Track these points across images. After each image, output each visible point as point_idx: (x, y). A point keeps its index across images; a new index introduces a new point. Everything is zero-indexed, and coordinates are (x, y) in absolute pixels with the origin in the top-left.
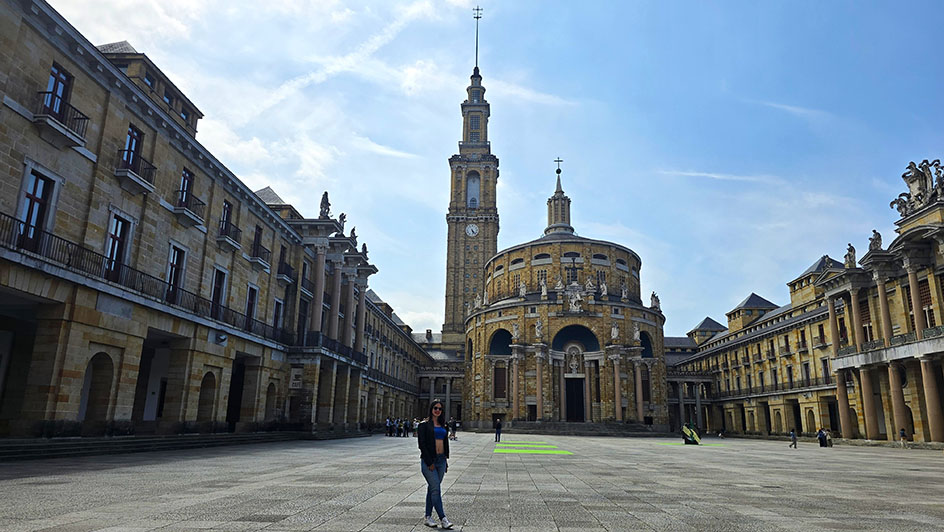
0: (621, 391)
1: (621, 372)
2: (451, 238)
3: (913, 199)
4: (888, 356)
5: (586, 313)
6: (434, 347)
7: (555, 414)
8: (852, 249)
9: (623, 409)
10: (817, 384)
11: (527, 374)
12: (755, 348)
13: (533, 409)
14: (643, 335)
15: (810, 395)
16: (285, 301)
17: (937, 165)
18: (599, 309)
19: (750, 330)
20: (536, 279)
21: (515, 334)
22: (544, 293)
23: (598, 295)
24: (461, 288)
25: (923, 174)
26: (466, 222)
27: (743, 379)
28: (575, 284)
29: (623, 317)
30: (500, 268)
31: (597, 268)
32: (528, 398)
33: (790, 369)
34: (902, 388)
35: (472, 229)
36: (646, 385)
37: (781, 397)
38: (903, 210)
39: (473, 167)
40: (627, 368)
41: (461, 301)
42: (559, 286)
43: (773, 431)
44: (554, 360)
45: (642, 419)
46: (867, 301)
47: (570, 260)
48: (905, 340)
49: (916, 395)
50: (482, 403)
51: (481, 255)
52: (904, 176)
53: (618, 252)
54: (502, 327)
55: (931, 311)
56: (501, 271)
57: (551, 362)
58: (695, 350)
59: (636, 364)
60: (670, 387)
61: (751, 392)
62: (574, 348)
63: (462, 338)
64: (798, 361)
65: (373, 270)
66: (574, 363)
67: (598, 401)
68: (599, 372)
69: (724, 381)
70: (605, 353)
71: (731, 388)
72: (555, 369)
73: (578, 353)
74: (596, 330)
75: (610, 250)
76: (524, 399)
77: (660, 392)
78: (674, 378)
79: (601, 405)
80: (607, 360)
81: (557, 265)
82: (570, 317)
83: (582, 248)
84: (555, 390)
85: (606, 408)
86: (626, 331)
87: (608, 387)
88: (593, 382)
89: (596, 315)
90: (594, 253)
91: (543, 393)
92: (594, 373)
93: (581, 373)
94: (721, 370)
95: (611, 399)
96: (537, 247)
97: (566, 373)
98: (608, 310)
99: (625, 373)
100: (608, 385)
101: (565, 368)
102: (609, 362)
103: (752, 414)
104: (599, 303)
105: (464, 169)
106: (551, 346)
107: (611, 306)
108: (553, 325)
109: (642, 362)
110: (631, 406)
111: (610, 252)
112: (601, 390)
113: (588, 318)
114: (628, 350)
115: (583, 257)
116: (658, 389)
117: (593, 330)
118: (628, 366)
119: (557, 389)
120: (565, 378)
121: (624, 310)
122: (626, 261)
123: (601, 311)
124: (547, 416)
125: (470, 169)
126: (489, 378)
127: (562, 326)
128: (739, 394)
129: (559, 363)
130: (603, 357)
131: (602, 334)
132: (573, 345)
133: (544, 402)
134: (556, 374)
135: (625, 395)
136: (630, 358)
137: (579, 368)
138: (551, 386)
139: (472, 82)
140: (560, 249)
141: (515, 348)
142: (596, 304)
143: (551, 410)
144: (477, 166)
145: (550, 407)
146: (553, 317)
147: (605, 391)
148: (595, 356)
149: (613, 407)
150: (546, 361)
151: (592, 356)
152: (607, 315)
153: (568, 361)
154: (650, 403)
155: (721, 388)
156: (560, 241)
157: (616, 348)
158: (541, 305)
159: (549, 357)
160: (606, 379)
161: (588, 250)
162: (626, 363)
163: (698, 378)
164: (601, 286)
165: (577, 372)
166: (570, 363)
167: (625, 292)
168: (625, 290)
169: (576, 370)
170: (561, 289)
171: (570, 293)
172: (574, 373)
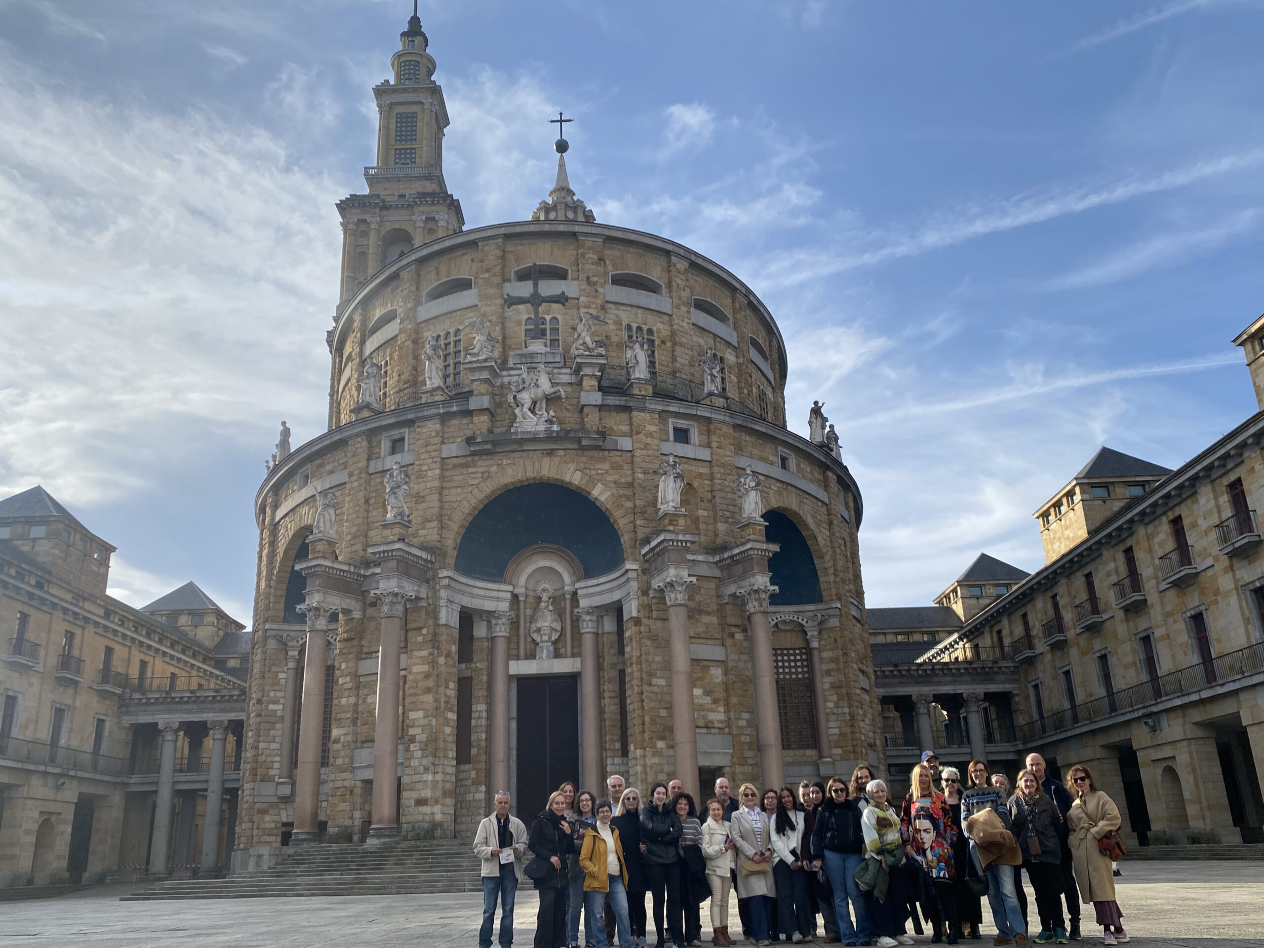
1: (700, 638)
5: (570, 437)
9: (708, 772)
11: (369, 666)
18: (617, 422)
21: (319, 526)
22: (433, 383)
27: (1125, 655)
28: (537, 347)
29: (705, 454)
31: (626, 317)
32: (364, 756)
39: (396, 220)
40: (723, 625)
42: (479, 353)
44: (470, 614)
53: (698, 278)
54: (305, 521)
57: (449, 617)
59: (752, 606)
60: (893, 714)
62: (544, 571)
66: (547, 622)
67: (625, 753)
68: (625, 642)
69: (1055, 678)
70: (640, 572)
71: (1081, 697)
72: (476, 645)
73: (558, 586)
74: (608, 494)
75: (669, 266)
76: (352, 758)
77: (853, 717)
78: (902, 684)
79: (631, 763)
80: (648, 595)
81: (493, 308)
82: (517, 455)
83: (574, 253)
84: (473, 722)
85: (645, 772)
86: (718, 500)
87: (652, 692)
88: (607, 684)
89: (608, 444)
90: (615, 267)
91: (412, 731)
92: (613, 651)
93: (566, 657)
94: (1041, 646)
95: (662, 738)
96: (435, 263)
97: (518, 658)
98: (652, 428)
99: (718, 642)
100: (650, 685)
101: (513, 640)
102: (654, 601)
103: (1171, 773)
104: (617, 403)
105: (373, 226)
106: (451, 561)
107: (664, 415)
108: (456, 487)
109: (787, 617)
110: (743, 761)
111: (669, 271)
112: (630, 708)
113: (580, 452)
114: (725, 559)
115: (577, 279)
116: (845, 704)
117: (600, 494)
118: (725, 617)
119: (479, 718)
120: (511, 677)
121: (709, 432)
122: (728, 313)
123: (625, 428)
124: (420, 817)
125: (389, 227)
126: (276, 702)
127: (488, 488)
128: (1113, 708)
129: (489, 627)
130: (636, 589)
131: (629, 504)
132: (542, 562)
133: (414, 763)
134: (478, 665)
135: (720, 722)
136: (731, 589)
137: (562, 638)
138: (447, 702)
139: (404, 45)
140: (503, 258)
141: (314, 575)
142: (601, 408)
143: (439, 793)
144: (406, 218)
145: (435, 783)
146: (457, 457)
147: (643, 707)
148: (611, 590)
149: (672, 769)
150: (427, 613)
151: (601, 593)
152: (647, 446)
153: (525, 616)
154: (821, 757)
155: (1046, 705)
156: (502, 231)
157: (671, 543)
158: (420, 424)
159: (440, 598)
160: (644, 665)
161: (594, 257)
162: (721, 608)
163: (973, 682)
164: (629, 353)
165: (552, 654)
166: (531, 622)
167: (712, 375)
168: (711, 369)
169: (552, 648)
170: (485, 360)
171: (519, 375)
172: (544, 656)
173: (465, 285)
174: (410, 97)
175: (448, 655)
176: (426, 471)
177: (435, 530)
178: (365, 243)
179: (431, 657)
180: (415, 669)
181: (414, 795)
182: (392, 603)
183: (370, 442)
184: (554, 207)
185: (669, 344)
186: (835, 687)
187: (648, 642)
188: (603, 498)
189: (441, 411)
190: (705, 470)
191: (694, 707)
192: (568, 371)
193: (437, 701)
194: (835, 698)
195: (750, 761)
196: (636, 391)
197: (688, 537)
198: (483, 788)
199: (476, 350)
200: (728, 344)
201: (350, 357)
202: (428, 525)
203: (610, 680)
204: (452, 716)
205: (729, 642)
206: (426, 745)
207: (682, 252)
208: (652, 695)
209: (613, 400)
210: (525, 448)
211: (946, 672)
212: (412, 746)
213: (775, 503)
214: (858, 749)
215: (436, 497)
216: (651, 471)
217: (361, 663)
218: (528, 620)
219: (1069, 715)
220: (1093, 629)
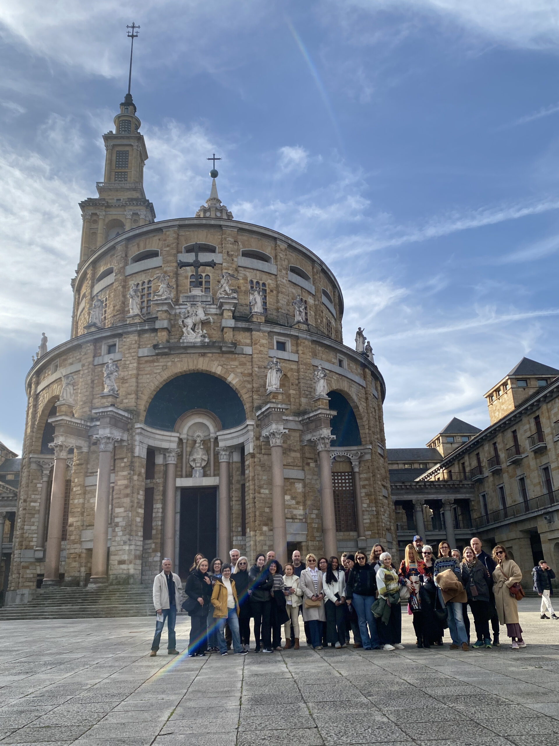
0: (288, 505)
1: (285, 464)
5: (215, 346)
9: (291, 545)
18: (243, 338)
22: (134, 312)
28: (197, 292)
29: (295, 357)
31: (250, 276)
32: (87, 534)
39: (115, 214)
40: (303, 458)
42: (162, 295)
53: (292, 254)
57: (141, 451)
59: (320, 447)
60: (402, 511)
62: (198, 425)
66: (199, 455)
67: (244, 533)
68: (246, 467)
69: (494, 491)
70: (255, 426)
71: (509, 502)
72: (157, 469)
73: (206, 434)
74: (237, 380)
75: (276, 247)
76: (80, 536)
77: (377, 512)
78: (407, 493)
79: (247, 539)
80: (259, 440)
81: (171, 268)
82: (183, 356)
83: (220, 237)
84: (154, 515)
85: (256, 545)
86: (302, 385)
87: (261, 498)
88: (234, 492)
89: (238, 350)
90: (244, 246)
91: (117, 520)
92: (238, 473)
93: (210, 476)
94: (487, 473)
95: (266, 525)
96: (137, 240)
97: (181, 476)
98: (264, 341)
99: (300, 468)
100: (260, 493)
101: (178, 466)
102: (263, 443)
104: (244, 326)
105: (101, 217)
106: (142, 418)
107: (271, 334)
108: (146, 374)
109: (341, 454)
110: (313, 539)
111: (276, 250)
112: (247, 507)
113: (221, 355)
114: (305, 419)
115: (221, 252)
116: (374, 505)
117: (233, 379)
118: (305, 453)
119: (157, 512)
120: (177, 488)
121: (297, 345)
122: (310, 275)
123: (248, 341)
124: (121, 571)
125: (111, 218)
126: (35, 501)
127: (166, 375)
128: (527, 509)
129: (165, 458)
130: (252, 436)
131: (249, 386)
132: (197, 419)
133: (118, 539)
134: (157, 480)
135: (300, 515)
136: (308, 437)
137: (208, 465)
138: (138, 503)
139: (122, 111)
140: (178, 238)
141: (60, 425)
142: (234, 329)
143: (132, 557)
144: (121, 213)
145: (130, 550)
146: (147, 356)
147: (255, 506)
148: (238, 437)
149: (271, 543)
150: (128, 449)
151: (232, 438)
152: (260, 352)
153: (186, 451)
154: (359, 536)
155: (489, 507)
156: (177, 223)
157: (273, 410)
158: (126, 336)
159: (135, 441)
160: (256, 481)
161: (232, 240)
162: (302, 448)
163: (448, 493)
164: (251, 297)
165: (202, 474)
166: (189, 455)
167: (300, 311)
168: (299, 307)
169: (202, 471)
170: (166, 299)
171: (186, 308)
172: (197, 475)
173: (154, 254)
174: (125, 142)
175: (139, 475)
176: (129, 364)
177: (133, 400)
178: (96, 227)
179: (129, 476)
180: (120, 483)
181: (117, 558)
182: (106, 443)
183: (95, 346)
184: (209, 210)
185: (275, 292)
186: (368, 495)
187: (259, 468)
188: (234, 382)
189: (139, 329)
190: (294, 367)
191: (285, 506)
192: (215, 306)
193: (132, 502)
194: (368, 501)
195: (317, 539)
196: (255, 319)
197: (284, 406)
198: (159, 554)
199: (160, 293)
200: (310, 293)
201: (84, 296)
202: (129, 396)
203: (236, 490)
204: (141, 511)
205: (306, 468)
206: (125, 528)
207: (283, 239)
208: (261, 499)
209: (241, 325)
210: (188, 352)
211: (432, 486)
212: (116, 528)
213: (335, 387)
214: (381, 532)
215: (134, 380)
216: (263, 367)
217: (87, 478)
218: (188, 454)
219: (502, 512)
220: (517, 463)
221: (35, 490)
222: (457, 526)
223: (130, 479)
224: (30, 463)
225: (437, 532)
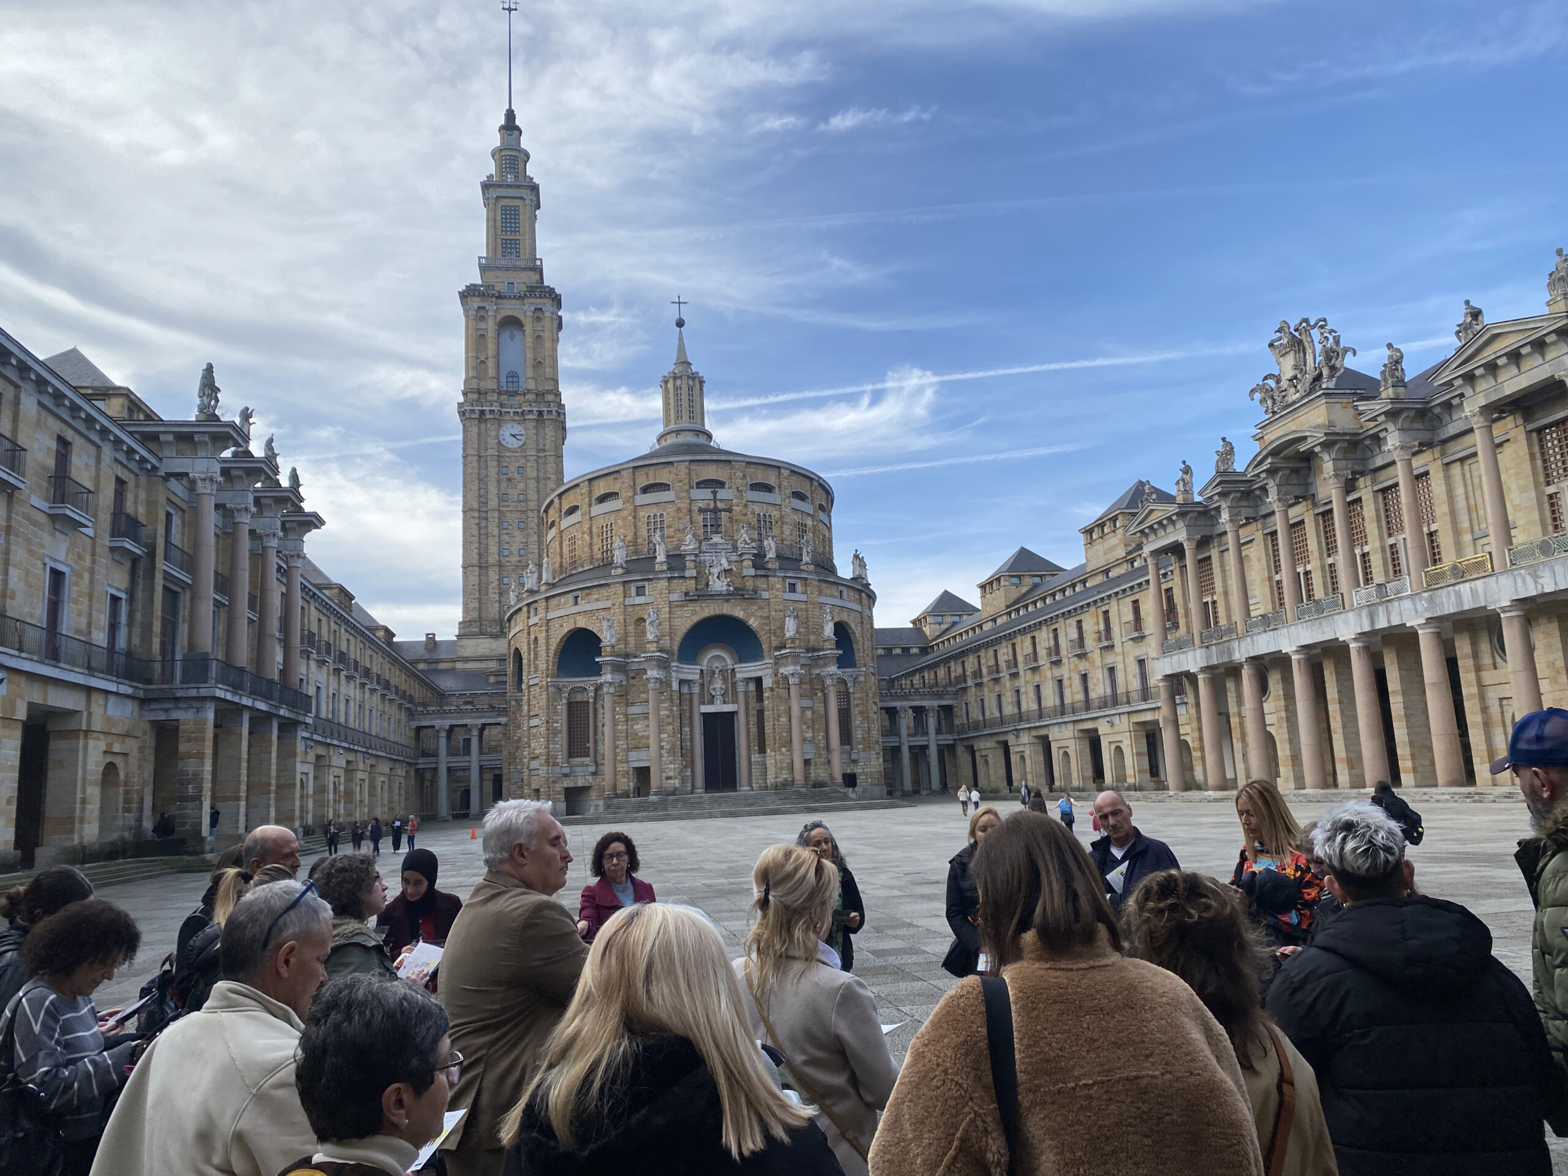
0: (802, 731)
1: (802, 696)
2: (470, 451)
3: (1284, 384)
4: (1241, 651)
5: (738, 594)
6: (442, 666)
7: (683, 781)
8: (1187, 470)
9: (807, 762)
10: (1128, 702)
11: (633, 710)
12: (1028, 642)
13: (643, 774)
14: (841, 629)
15: (1116, 720)
16: (131, 592)
17: (1322, 327)
18: (761, 583)
19: (1018, 610)
20: (643, 532)
21: (607, 638)
22: (661, 557)
23: (759, 559)
24: (493, 549)
25: (1300, 343)
26: (499, 419)
27: (1008, 698)
28: (717, 539)
29: (804, 598)
30: (572, 510)
31: (757, 509)
32: (633, 755)
33: (1084, 677)
34: (1261, 703)
35: (511, 434)
36: (845, 716)
37: (1070, 727)
38: (1270, 402)
39: (510, 308)
40: (812, 689)
41: (493, 575)
42: (689, 544)
43: (1057, 783)
44: (682, 682)
45: (839, 779)
46: (1209, 558)
47: (706, 493)
48: (1268, 622)
49: (1283, 714)
50: (543, 771)
51: (532, 484)
52: (1271, 345)
53: (794, 478)
54: (582, 623)
55: (1307, 573)
56: (575, 517)
57: (675, 686)
58: (925, 650)
59: (828, 682)
60: (885, 716)
61: (1021, 720)
62: (717, 658)
63: (499, 647)
64: (1098, 663)
65: (314, 521)
66: (718, 684)
67: (763, 752)
68: (763, 698)
69: (976, 701)
70: (773, 664)
71: (988, 714)
72: (684, 698)
73: (723, 664)
74: (757, 623)
75: (779, 475)
76: (627, 757)
77: (869, 728)
78: (891, 700)
79: (768, 759)
80: (778, 677)
81: (685, 505)
82: (710, 602)
83: (729, 472)
84: (683, 737)
85: (777, 764)
86: (810, 623)
87: (780, 725)
88: (752, 718)
89: (757, 596)
90: (751, 480)
91: (664, 744)
92: (756, 702)
93: (730, 703)
94: (970, 683)
95: (785, 746)
97: (704, 704)
98: (779, 586)
99: (810, 698)
100: (778, 721)
101: (702, 694)
102: (781, 680)
103: (1023, 758)
104: (762, 573)
105: (490, 313)
106: (676, 657)
107: (784, 578)
108: (677, 618)
109: (842, 676)
110: (820, 757)
111: (779, 478)
112: (766, 731)
113: (743, 601)
114: (815, 656)
115: (730, 488)
116: (864, 721)
117: (753, 623)
118: (814, 686)
119: (687, 735)
120: (701, 714)
121: (806, 585)
122: (809, 494)
123: (765, 586)
124: (669, 786)
125: (504, 313)
127: (696, 619)
128: (1002, 723)
129: (690, 687)
130: (770, 672)
131: (768, 629)
132: (716, 652)
133: (664, 759)
134: (687, 708)
135: (811, 737)
136: (818, 671)
137: (727, 693)
138: (675, 729)
141: (606, 665)
142: (756, 576)
143: (677, 774)
144: (518, 307)
145: (673, 768)
146: (678, 601)
147: (774, 731)
148: (755, 671)
149: (790, 761)
150: (667, 685)
151: (749, 671)
152: (776, 597)
153: (707, 682)
154: (852, 750)
155: (971, 715)
156: (688, 458)
157: (793, 654)
158: (655, 581)
159: (671, 676)
160: (775, 711)
161: (740, 474)
162: (811, 680)
163: (932, 699)
164: (767, 543)
165: (722, 701)
167: (807, 552)
168: (807, 547)
169: (722, 698)
171: (710, 557)
172: (718, 703)
174: (512, 193)
175: (675, 705)
177: (668, 642)
178: (484, 327)
179: (669, 707)
180: (662, 714)
182: (655, 683)
183: (624, 587)
185: (779, 523)
186: (859, 713)
187: (778, 701)
188: (755, 626)
189: (667, 575)
190: (804, 606)
192: (736, 555)
193: (672, 728)
194: (859, 719)
195: (824, 757)
196: (770, 566)
197: (801, 651)
198: (690, 770)
199: (687, 543)
200: (808, 514)
202: (664, 638)
203: (754, 716)
204: (679, 736)
205: (815, 698)
206: (669, 751)
207: (786, 466)
209: (760, 572)
210: (714, 599)
211: (917, 693)
212: (664, 751)
213: (838, 621)
214: (871, 746)
215: (667, 623)
216: (778, 610)
217: (628, 708)
218: (709, 684)
219: (981, 723)
220: (996, 681)
221: (555, 711)
222: (939, 731)
223: (671, 710)
224: (548, 687)
225: (919, 738)
